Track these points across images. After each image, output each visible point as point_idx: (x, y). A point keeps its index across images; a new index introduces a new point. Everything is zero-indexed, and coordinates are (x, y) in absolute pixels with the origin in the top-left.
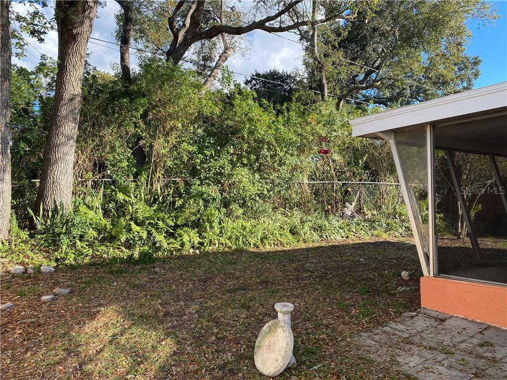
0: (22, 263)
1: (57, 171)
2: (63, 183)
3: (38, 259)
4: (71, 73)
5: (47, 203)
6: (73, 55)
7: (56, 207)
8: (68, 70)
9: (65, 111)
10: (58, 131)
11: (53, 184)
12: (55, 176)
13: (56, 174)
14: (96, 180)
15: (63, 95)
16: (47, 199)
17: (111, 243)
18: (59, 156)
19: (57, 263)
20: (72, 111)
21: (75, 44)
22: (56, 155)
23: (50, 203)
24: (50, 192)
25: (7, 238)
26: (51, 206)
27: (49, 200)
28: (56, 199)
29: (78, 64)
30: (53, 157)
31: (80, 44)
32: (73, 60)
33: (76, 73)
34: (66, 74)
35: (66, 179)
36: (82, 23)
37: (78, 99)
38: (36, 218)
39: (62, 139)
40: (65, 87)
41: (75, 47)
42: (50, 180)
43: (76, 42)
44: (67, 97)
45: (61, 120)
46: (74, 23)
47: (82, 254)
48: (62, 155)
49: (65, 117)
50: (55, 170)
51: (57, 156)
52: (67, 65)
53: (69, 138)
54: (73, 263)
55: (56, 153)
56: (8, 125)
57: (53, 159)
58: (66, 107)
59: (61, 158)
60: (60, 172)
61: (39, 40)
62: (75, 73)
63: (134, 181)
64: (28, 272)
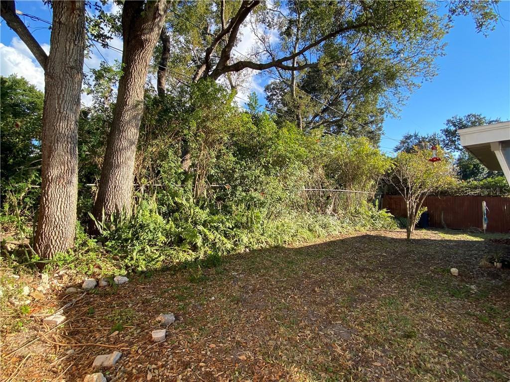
0: (93, 275)
1: (119, 176)
2: (125, 188)
3: (108, 268)
4: (136, 80)
5: (108, 207)
6: (139, 62)
7: (118, 211)
8: (133, 76)
9: (128, 117)
10: (120, 136)
11: (114, 189)
12: (117, 181)
13: (118, 178)
14: (148, 185)
15: (127, 100)
16: (109, 203)
17: (179, 246)
18: (121, 161)
19: (128, 271)
20: (135, 117)
21: (142, 51)
22: (118, 159)
23: (111, 207)
24: (111, 196)
25: (72, 247)
26: (113, 210)
27: (110, 204)
28: (118, 204)
29: (143, 72)
30: (115, 161)
31: (147, 51)
32: (139, 67)
33: (141, 80)
34: (130, 80)
35: (127, 184)
36: (152, 30)
37: (141, 106)
38: (98, 223)
39: (125, 143)
40: (129, 93)
41: (141, 54)
42: (111, 185)
43: (143, 49)
44: (130, 103)
45: (124, 126)
46: (143, 29)
47: (153, 260)
48: (124, 160)
49: (129, 122)
50: (117, 174)
51: (119, 161)
52: (132, 72)
53: (132, 143)
54: (145, 269)
55: (119, 158)
56: (77, 123)
57: (115, 164)
58: (129, 113)
59: (123, 163)
60: (122, 176)
61: (103, 45)
62: (139, 80)
63: (182, 187)
64: (101, 285)
